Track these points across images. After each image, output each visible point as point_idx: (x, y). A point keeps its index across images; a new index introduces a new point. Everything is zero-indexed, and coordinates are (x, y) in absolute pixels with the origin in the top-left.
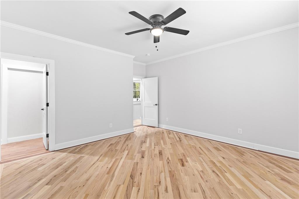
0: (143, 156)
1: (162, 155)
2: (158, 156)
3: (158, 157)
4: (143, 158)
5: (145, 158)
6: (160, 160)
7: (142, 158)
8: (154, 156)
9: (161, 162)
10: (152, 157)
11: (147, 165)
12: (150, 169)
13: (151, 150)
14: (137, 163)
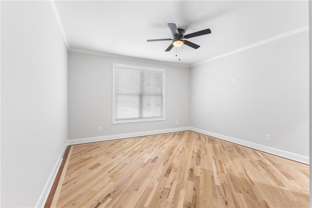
0: (191, 172)
1: (168, 169)
2: (172, 169)
3: (174, 167)
4: (191, 169)
5: (189, 168)
6: (174, 164)
7: (193, 169)
8: (178, 169)
9: (173, 162)
10: (181, 168)
11: (187, 161)
12: (186, 158)
13: (179, 179)
14: (197, 164)
